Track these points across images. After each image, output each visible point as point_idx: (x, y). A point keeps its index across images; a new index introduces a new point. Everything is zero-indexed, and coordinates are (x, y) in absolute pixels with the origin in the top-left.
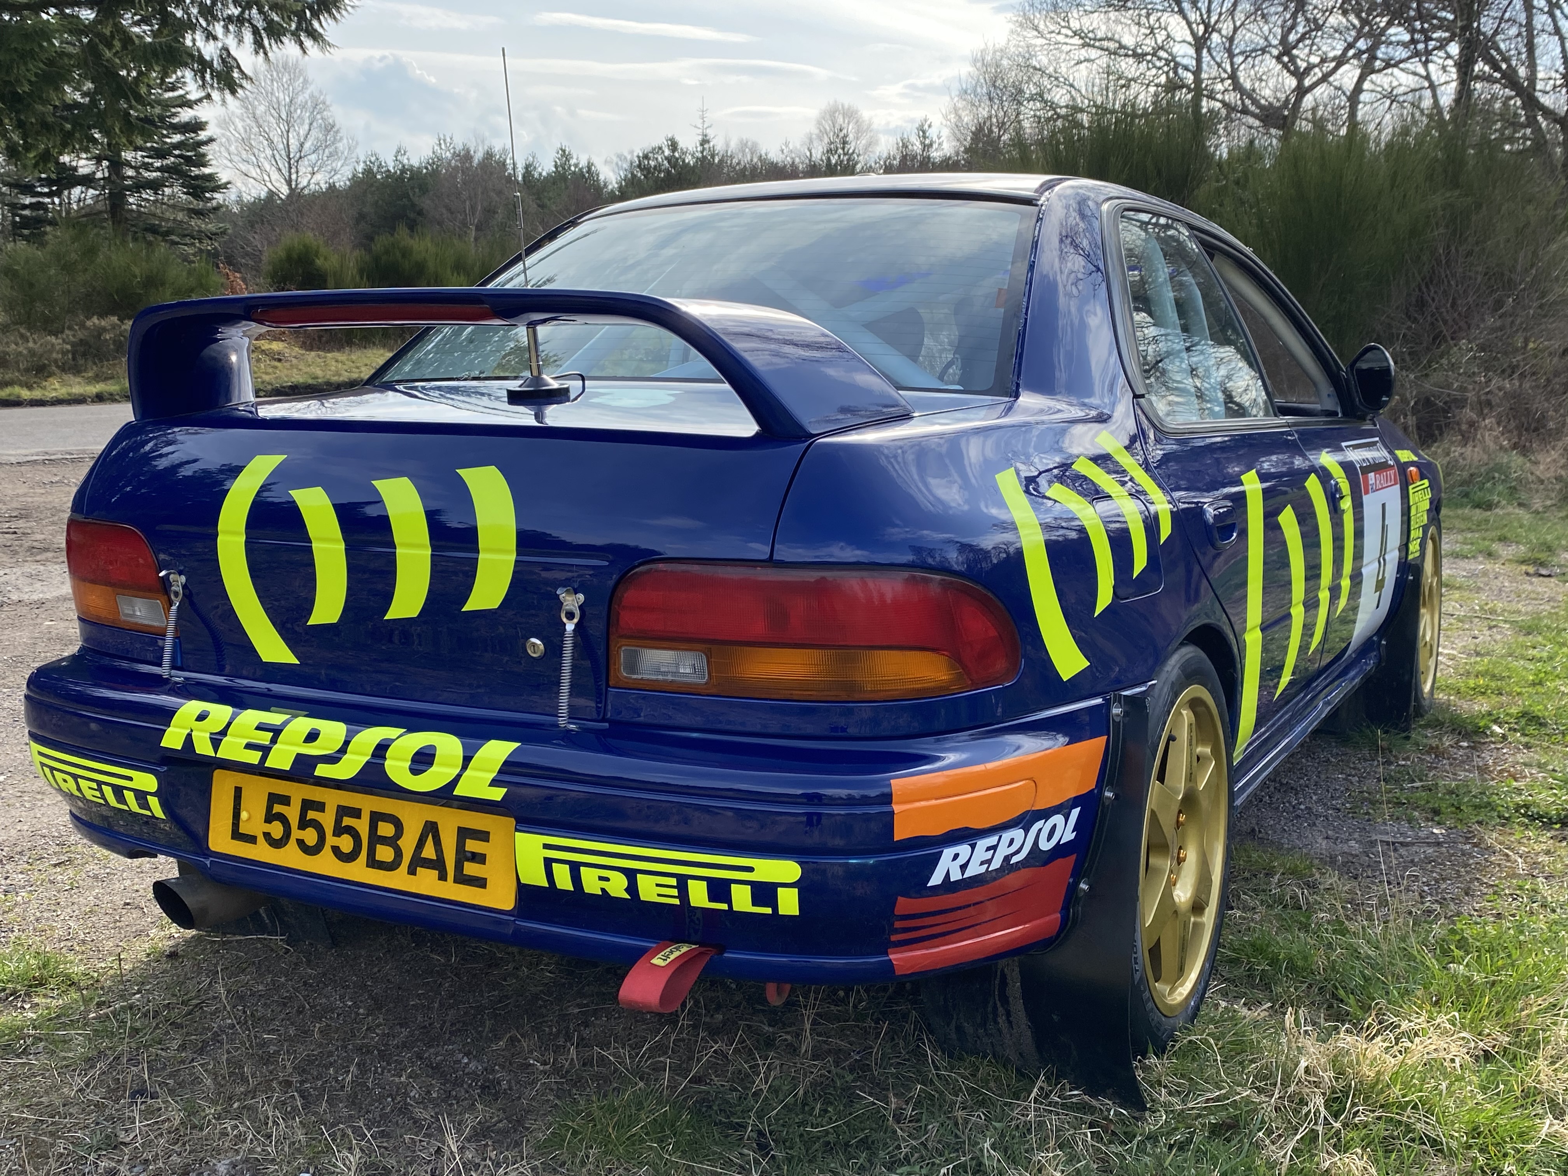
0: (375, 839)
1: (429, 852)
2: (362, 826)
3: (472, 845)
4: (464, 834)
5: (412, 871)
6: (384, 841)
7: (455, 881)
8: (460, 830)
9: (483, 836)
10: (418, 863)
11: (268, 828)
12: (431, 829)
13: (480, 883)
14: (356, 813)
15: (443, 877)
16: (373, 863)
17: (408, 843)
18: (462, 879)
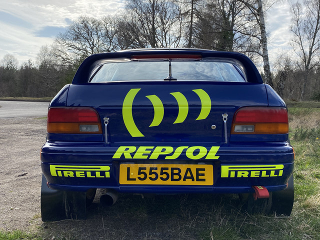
0: (173, 174)
1: (189, 175)
2: (169, 172)
3: (200, 172)
4: (198, 170)
5: (184, 180)
6: (176, 174)
7: (197, 181)
8: (197, 169)
9: (204, 170)
10: (186, 178)
11: (139, 176)
12: (189, 170)
13: (204, 180)
14: (167, 169)
15: (193, 180)
16: (173, 180)
17: (183, 174)
18: (198, 180)
